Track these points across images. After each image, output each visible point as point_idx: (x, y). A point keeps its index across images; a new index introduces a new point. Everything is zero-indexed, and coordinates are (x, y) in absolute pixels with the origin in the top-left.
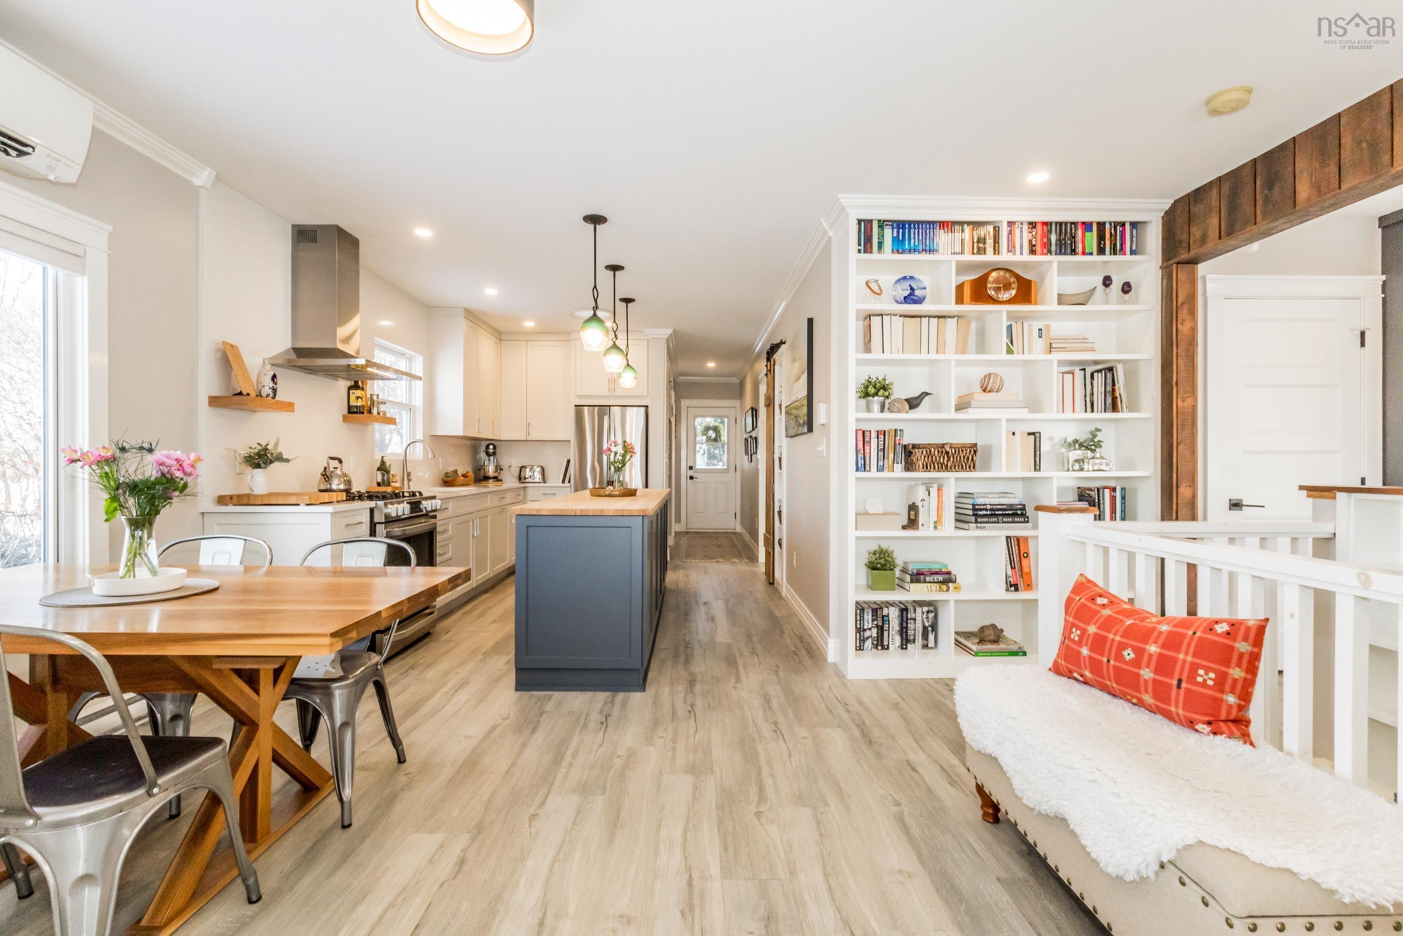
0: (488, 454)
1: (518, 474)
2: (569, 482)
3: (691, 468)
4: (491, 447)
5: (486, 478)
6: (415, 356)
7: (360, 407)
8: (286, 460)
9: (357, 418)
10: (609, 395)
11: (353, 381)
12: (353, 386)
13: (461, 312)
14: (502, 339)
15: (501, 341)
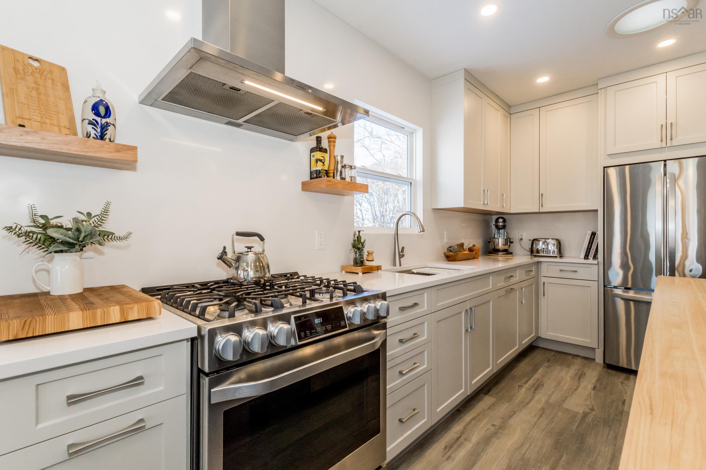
0: (497, 227)
1: (530, 247)
2: (595, 257)
4: (501, 220)
5: (496, 251)
6: (415, 130)
7: (322, 172)
8: (120, 239)
9: (329, 183)
10: (660, 147)
11: (315, 142)
12: (315, 147)
13: (462, 75)
14: (511, 113)
15: (511, 114)
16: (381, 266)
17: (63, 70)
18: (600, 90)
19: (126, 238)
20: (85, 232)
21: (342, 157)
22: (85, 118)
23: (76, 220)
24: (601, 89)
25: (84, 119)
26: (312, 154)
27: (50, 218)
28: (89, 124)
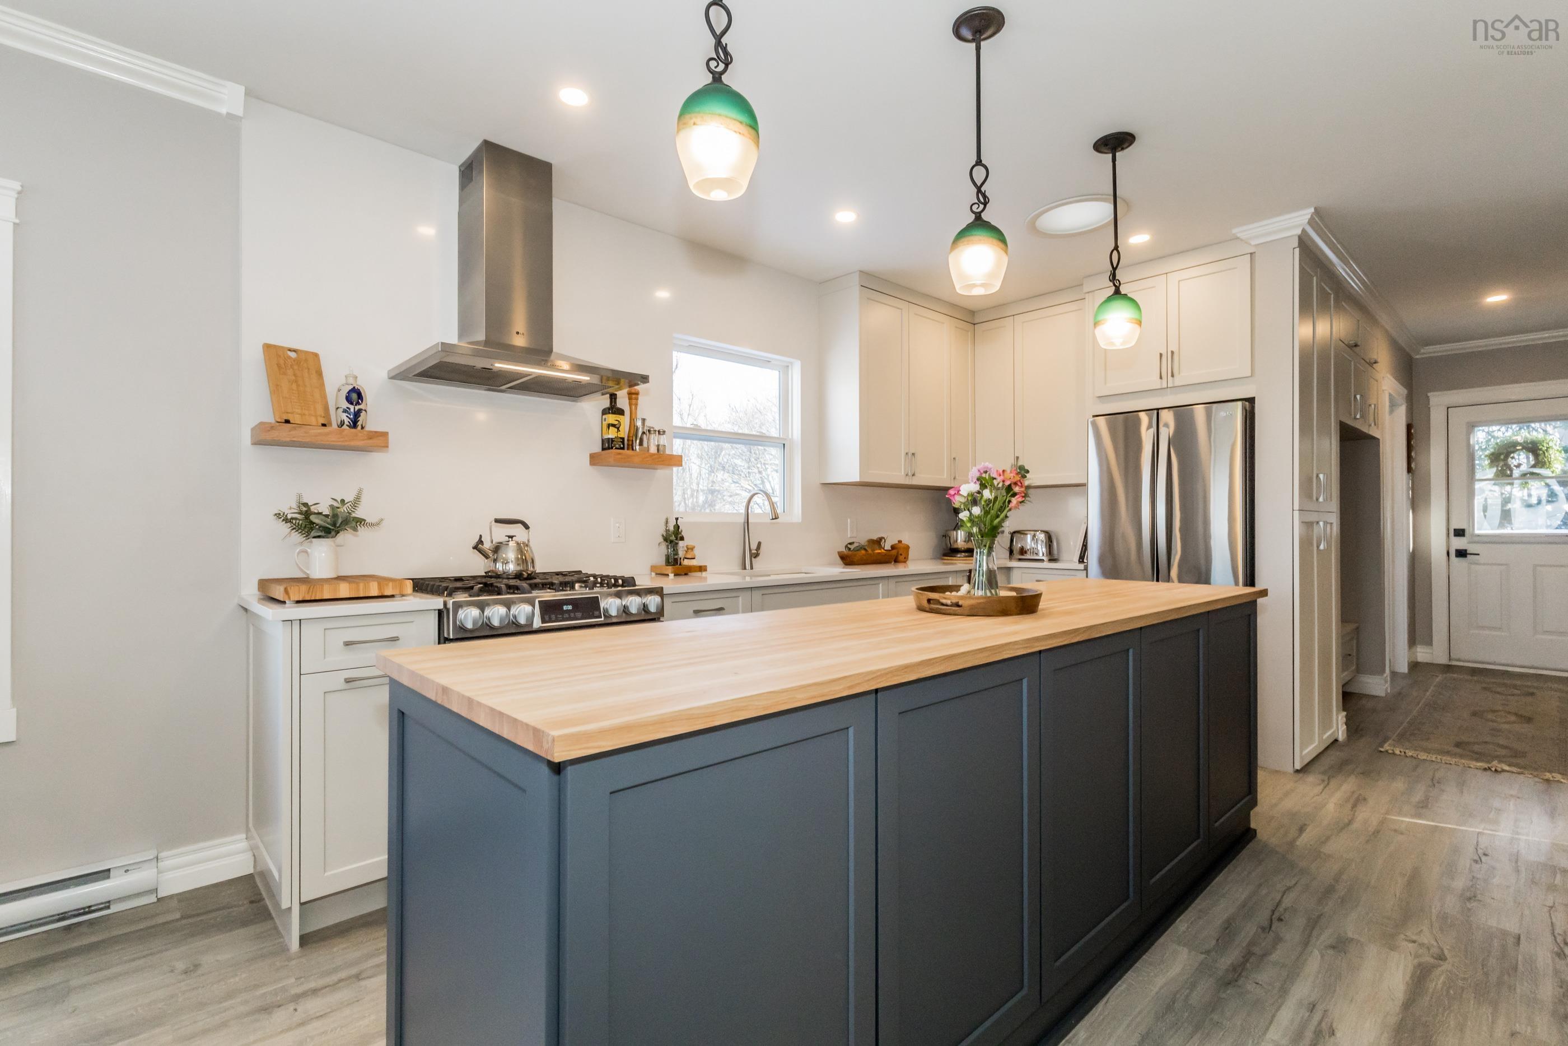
1: (1009, 544)
3: (1460, 533)
5: (953, 552)
6: (791, 363)
7: (616, 440)
8: (372, 525)
9: (620, 456)
10: (1160, 387)
11: (608, 401)
12: (607, 408)
13: (856, 279)
14: (975, 322)
15: (974, 324)
16: (706, 566)
17: (316, 355)
18: (1087, 295)
19: (378, 524)
20: (342, 517)
21: (644, 420)
22: (340, 407)
23: (332, 506)
24: (1088, 293)
25: (338, 408)
26: (604, 417)
27: (309, 504)
28: (343, 412)
